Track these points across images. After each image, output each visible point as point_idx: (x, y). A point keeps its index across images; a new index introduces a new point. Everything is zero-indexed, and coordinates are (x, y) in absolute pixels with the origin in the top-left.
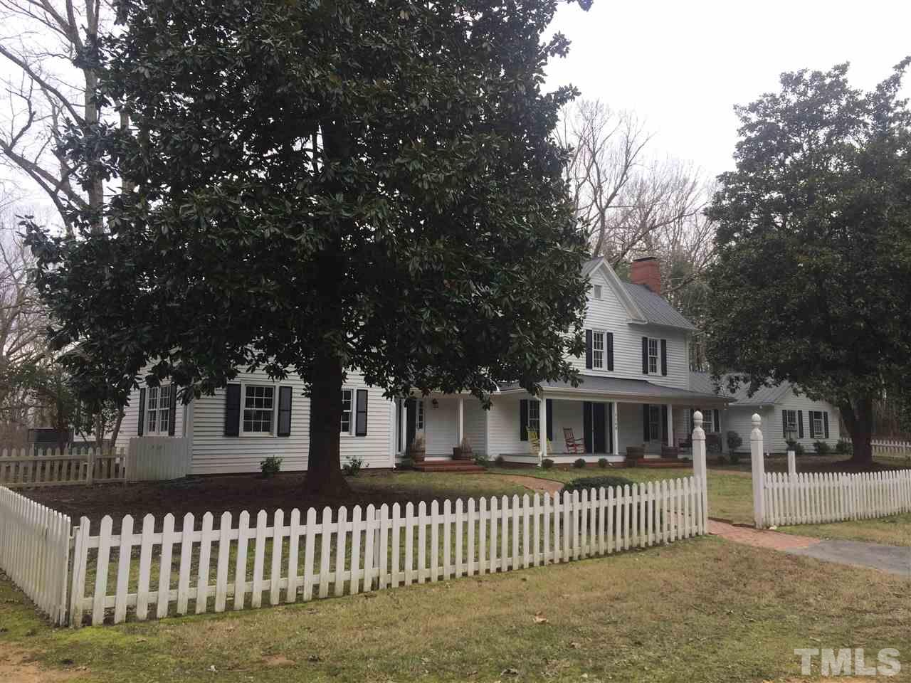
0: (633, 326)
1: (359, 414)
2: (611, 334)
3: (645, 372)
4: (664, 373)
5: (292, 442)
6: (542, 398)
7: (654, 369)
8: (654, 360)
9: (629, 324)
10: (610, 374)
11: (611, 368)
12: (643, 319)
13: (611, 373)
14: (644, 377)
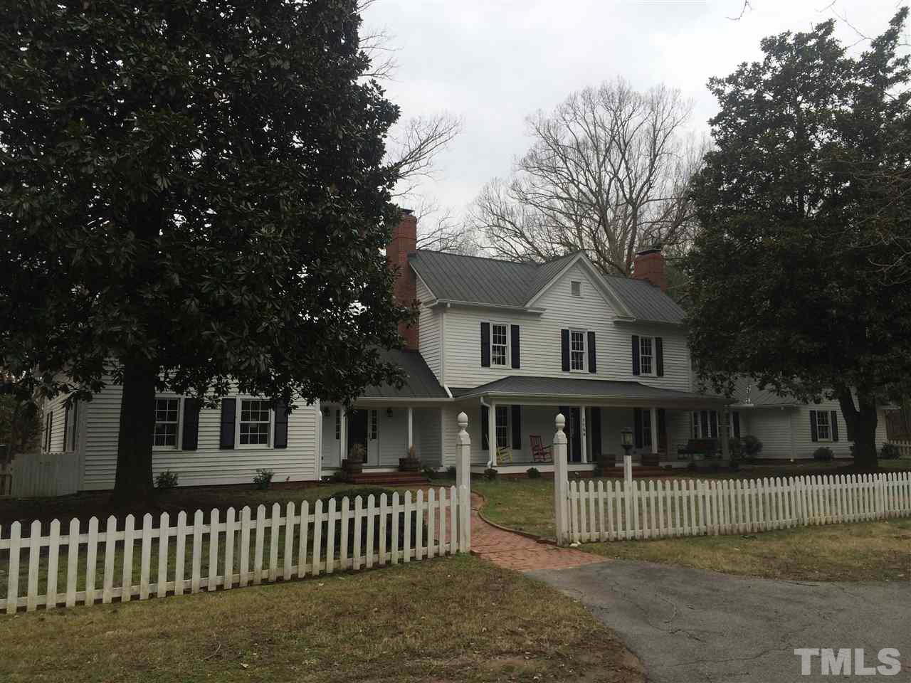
0: (620, 324)
1: (278, 425)
2: (594, 333)
3: (636, 372)
4: (660, 373)
5: (200, 455)
6: (491, 405)
7: (647, 370)
8: (647, 360)
9: (615, 322)
10: (592, 377)
11: (593, 369)
12: (631, 315)
13: (594, 375)
14: (636, 379)
